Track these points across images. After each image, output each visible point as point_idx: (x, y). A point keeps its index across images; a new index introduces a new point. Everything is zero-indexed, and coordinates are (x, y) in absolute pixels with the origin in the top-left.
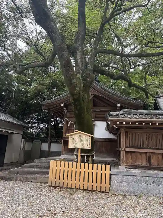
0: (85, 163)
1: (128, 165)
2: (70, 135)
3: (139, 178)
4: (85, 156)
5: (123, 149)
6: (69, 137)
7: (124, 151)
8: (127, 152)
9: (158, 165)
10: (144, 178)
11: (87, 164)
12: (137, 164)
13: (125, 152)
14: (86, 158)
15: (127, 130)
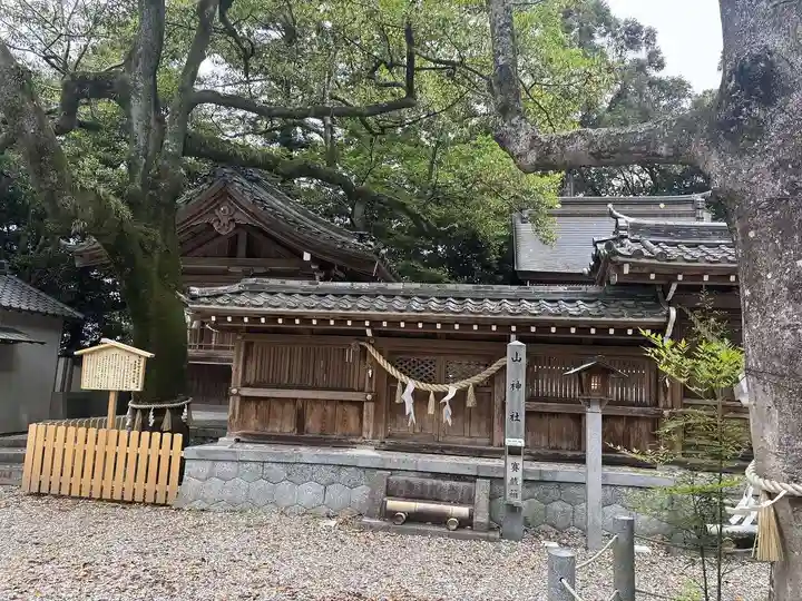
0: (152, 430)
1: (244, 435)
2: (88, 354)
3: (253, 465)
4: (149, 410)
5: (234, 391)
6: (85, 358)
7: (237, 394)
8: (246, 399)
9: (322, 432)
10: (267, 465)
11: (157, 435)
12: (269, 430)
13: (238, 399)
14: (151, 417)
15: (252, 337)
